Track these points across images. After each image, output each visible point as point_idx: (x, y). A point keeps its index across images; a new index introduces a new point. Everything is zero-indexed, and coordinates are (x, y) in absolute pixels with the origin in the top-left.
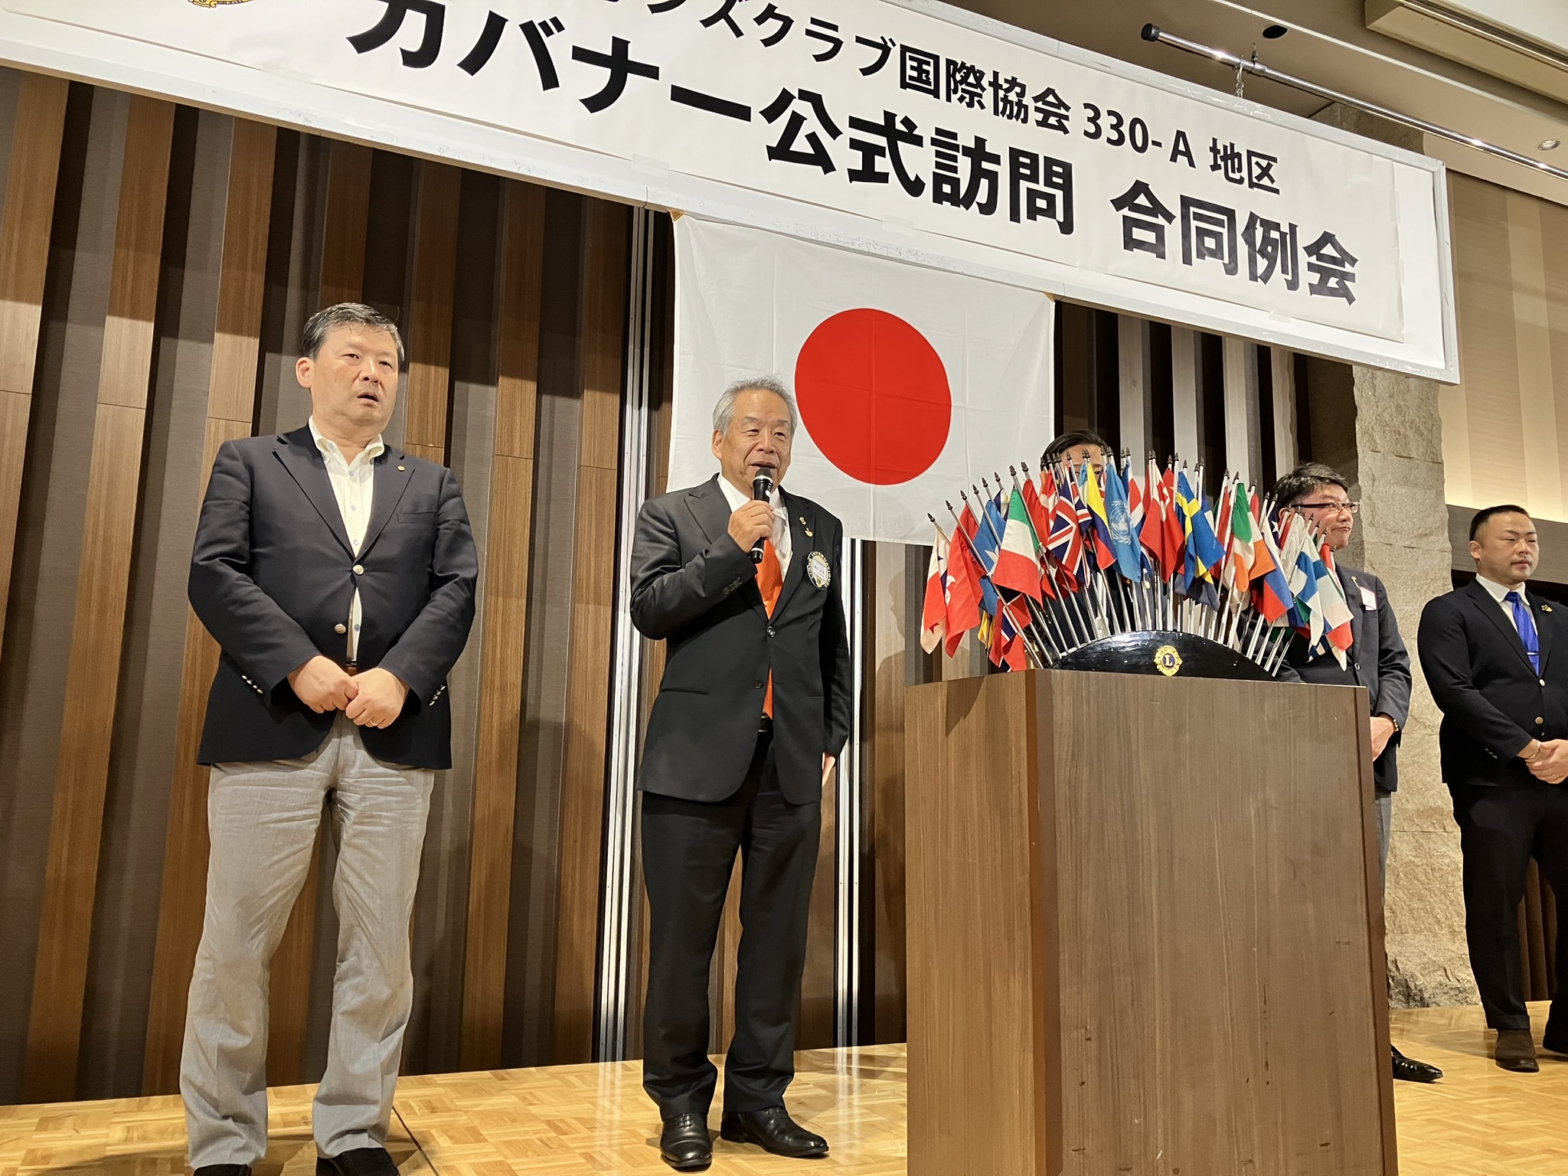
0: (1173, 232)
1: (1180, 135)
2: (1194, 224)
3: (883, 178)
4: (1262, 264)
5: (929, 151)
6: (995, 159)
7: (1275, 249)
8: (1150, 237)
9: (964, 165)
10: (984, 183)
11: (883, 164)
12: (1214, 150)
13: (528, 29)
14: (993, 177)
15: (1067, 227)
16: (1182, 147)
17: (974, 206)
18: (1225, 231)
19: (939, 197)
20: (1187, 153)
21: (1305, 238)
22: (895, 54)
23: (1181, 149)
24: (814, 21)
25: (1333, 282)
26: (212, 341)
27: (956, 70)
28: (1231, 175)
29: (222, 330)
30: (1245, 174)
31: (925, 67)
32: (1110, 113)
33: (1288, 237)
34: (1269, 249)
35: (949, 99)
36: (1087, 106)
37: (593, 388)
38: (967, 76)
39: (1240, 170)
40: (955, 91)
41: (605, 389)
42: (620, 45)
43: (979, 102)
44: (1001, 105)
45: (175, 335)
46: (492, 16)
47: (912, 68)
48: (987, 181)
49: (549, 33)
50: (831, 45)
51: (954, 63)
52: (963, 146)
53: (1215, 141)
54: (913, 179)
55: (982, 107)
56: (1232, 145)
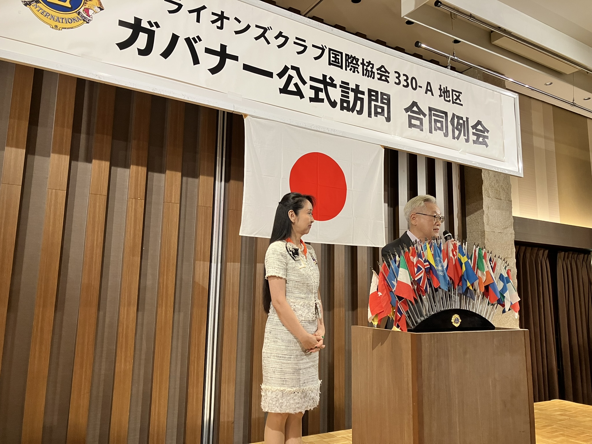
0: (426, 120)
1: (429, 83)
2: (433, 117)
3: (322, 101)
4: (457, 133)
5: (339, 89)
6: (363, 93)
7: (461, 127)
8: (417, 123)
9: (352, 95)
10: (359, 103)
11: (322, 95)
12: (440, 89)
13: (188, 40)
14: (362, 100)
15: (388, 119)
16: (429, 88)
17: (355, 112)
18: (444, 120)
19: (342, 108)
20: (431, 91)
21: (472, 123)
22: (327, 51)
23: (429, 89)
24: (297, 38)
25: (481, 139)
26: (49, 156)
27: (349, 58)
28: (446, 99)
29: (54, 152)
30: (451, 98)
31: (337, 57)
32: (404, 75)
33: (466, 122)
34: (459, 127)
35: (346, 70)
36: (396, 72)
37: (203, 175)
38: (353, 61)
39: (449, 97)
40: (349, 67)
41: (208, 175)
42: (223, 47)
43: (357, 71)
44: (365, 72)
45: (34, 154)
46: (174, 35)
47: (333, 57)
48: (360, 102)
49: (196, 42)
50: (303, 48)
51: (348, 55)
52: (351, 88)
53: (440, 86)
54: (333, 101)
55: (358, 73)
56: (446, 87)
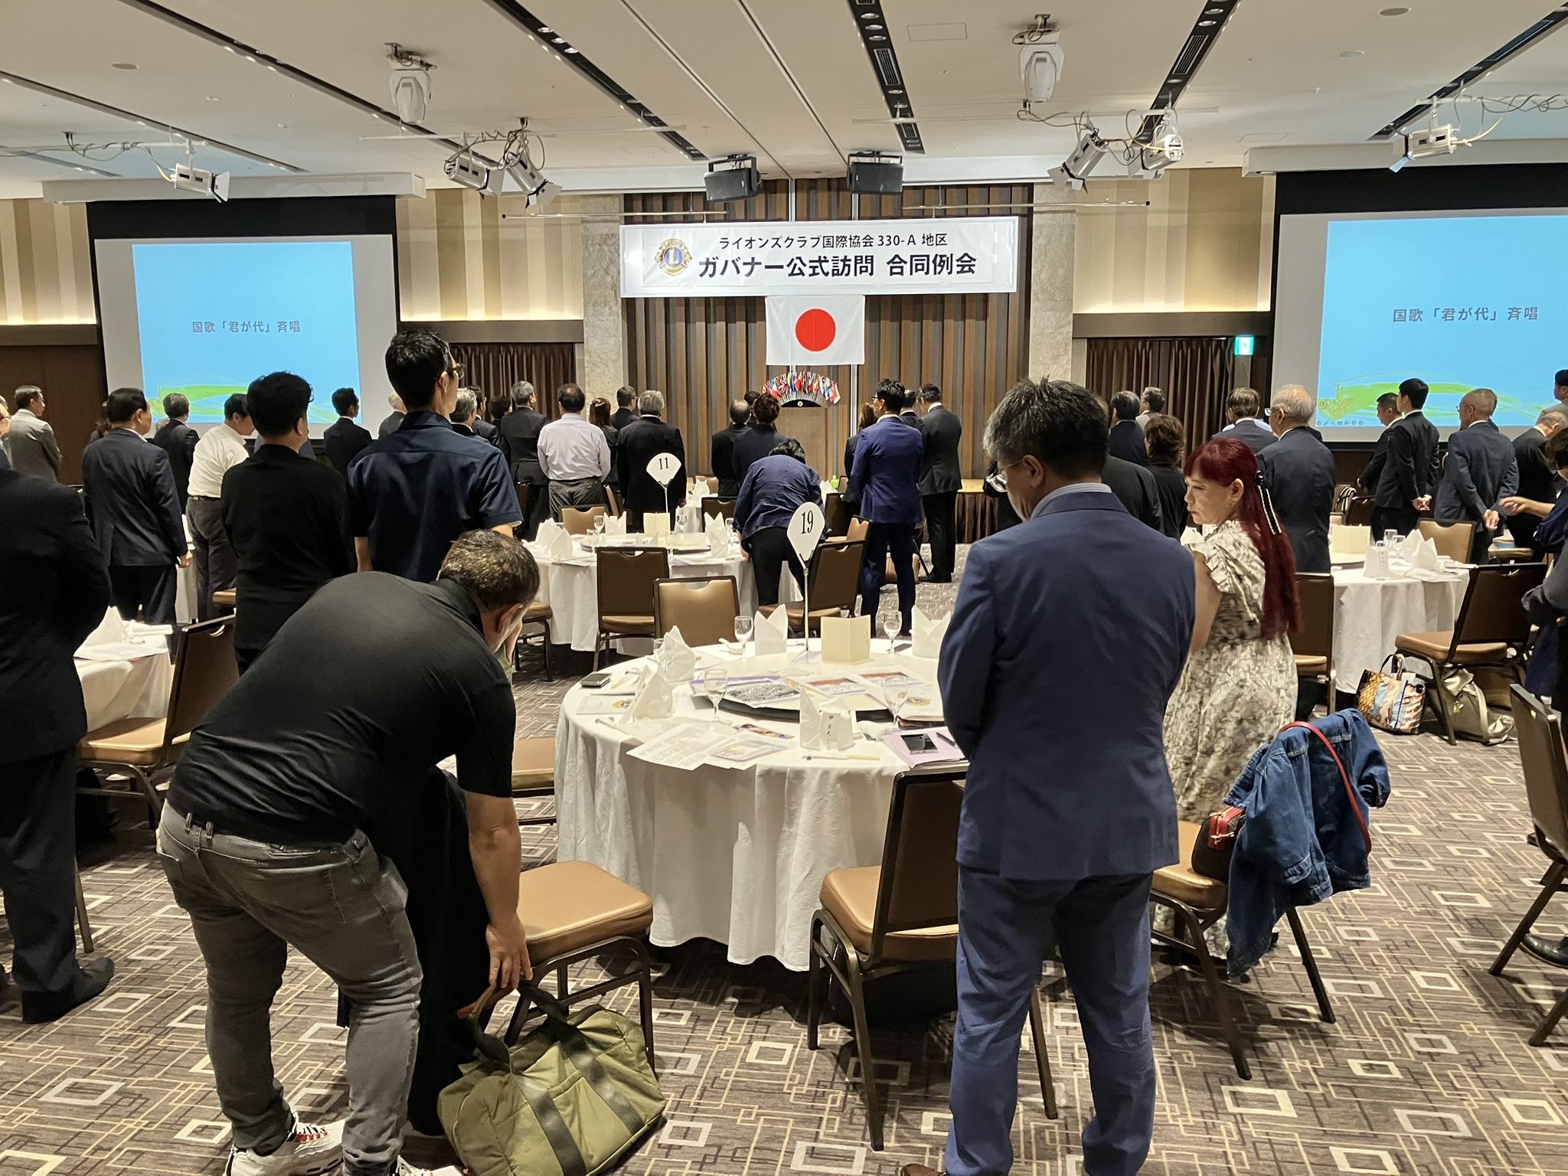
0: (907, 267)
1: (912, 236)
2: (914, 263)
3: (818, 273)
4: (939, 269)
5: (831, 263)
6: (850, 260)
8: (899, 270)
9: (841, 265)
11: (818, 270)
12: (924, 237)
13: (733, 261)
14: (849, 265)
15: (871, 274)
16: (911, 240)
17: (844, 274)
18: (925, 262)
20: (914, 241)
21: (957, 257)
22: (821, 239)
24: (800, 237)
25: (966, 269)
27: (839, 238)
28: (929, 244)
31: (830, 240)
32: (887, 236)
33: (950, 258)
34: (942, 264)
35: (837, 247)
36: (879, 236)
38: (842, 239)
39: (933, 241)
40: (839, 244)
42: (753, 259)
44: (852, 244)
46: (726, 261)
47: (826, 241)
48: (847, 267)
49: (738, 261)
50: (804, 242)
52: (840, 259)
53: (924, 234)
54: (826, 272)
55: (847, 246)
56: (931, 234)
